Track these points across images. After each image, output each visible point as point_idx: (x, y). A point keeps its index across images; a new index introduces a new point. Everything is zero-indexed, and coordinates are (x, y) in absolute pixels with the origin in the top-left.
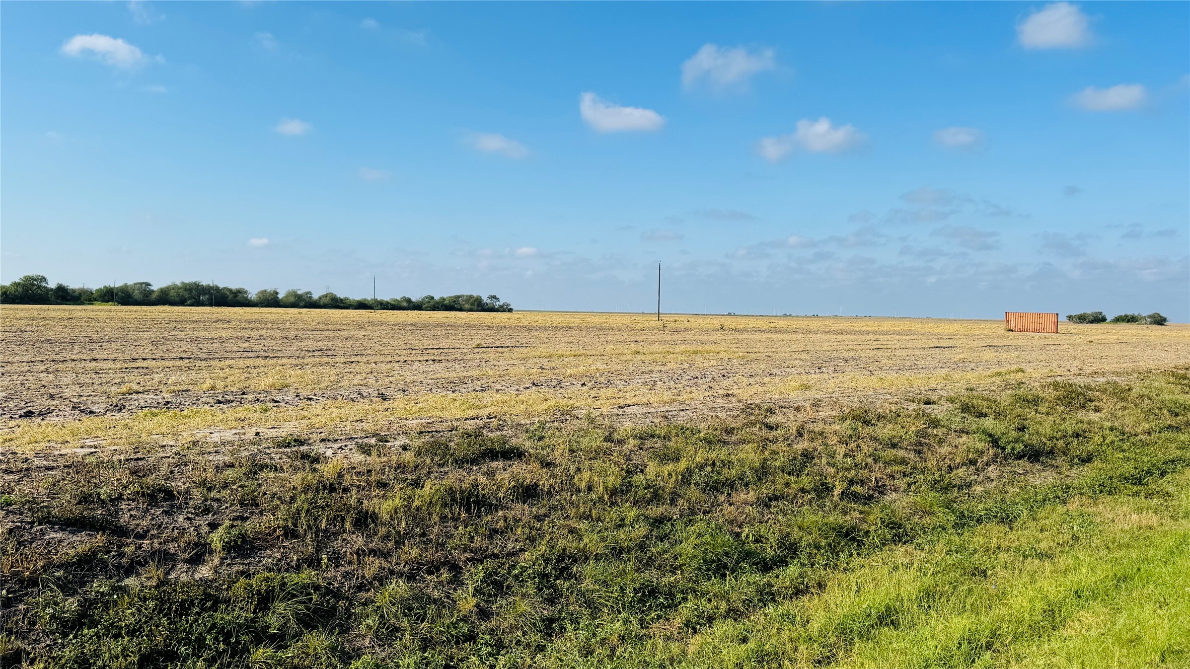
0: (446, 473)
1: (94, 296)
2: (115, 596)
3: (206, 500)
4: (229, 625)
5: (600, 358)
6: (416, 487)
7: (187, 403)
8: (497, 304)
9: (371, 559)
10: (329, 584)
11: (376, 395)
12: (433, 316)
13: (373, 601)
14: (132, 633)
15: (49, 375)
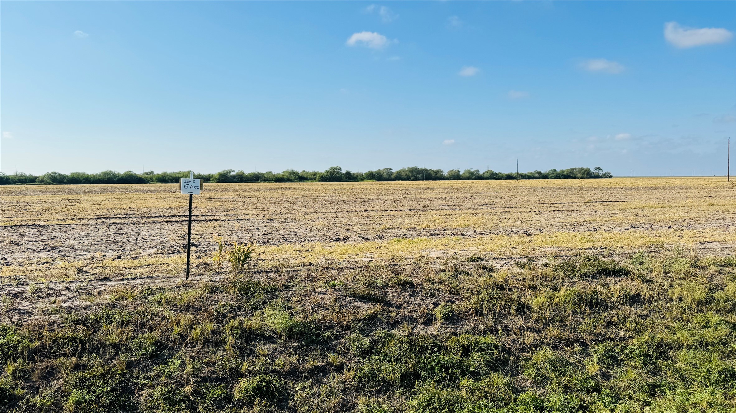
0: (574, 283)
1: (364, 177)
2: (387, 339)
3: (431, 290)
4: (448, 362)
5: (681, 208)
6: (555, 291)
7: (415, 235)
8: (601, 173)
9: (528, 333)
10: (504, 345)
11: (523, 232)
12: (556, 182)
13: (531, 359)
14: (397, 360)
15: (346, 219)
